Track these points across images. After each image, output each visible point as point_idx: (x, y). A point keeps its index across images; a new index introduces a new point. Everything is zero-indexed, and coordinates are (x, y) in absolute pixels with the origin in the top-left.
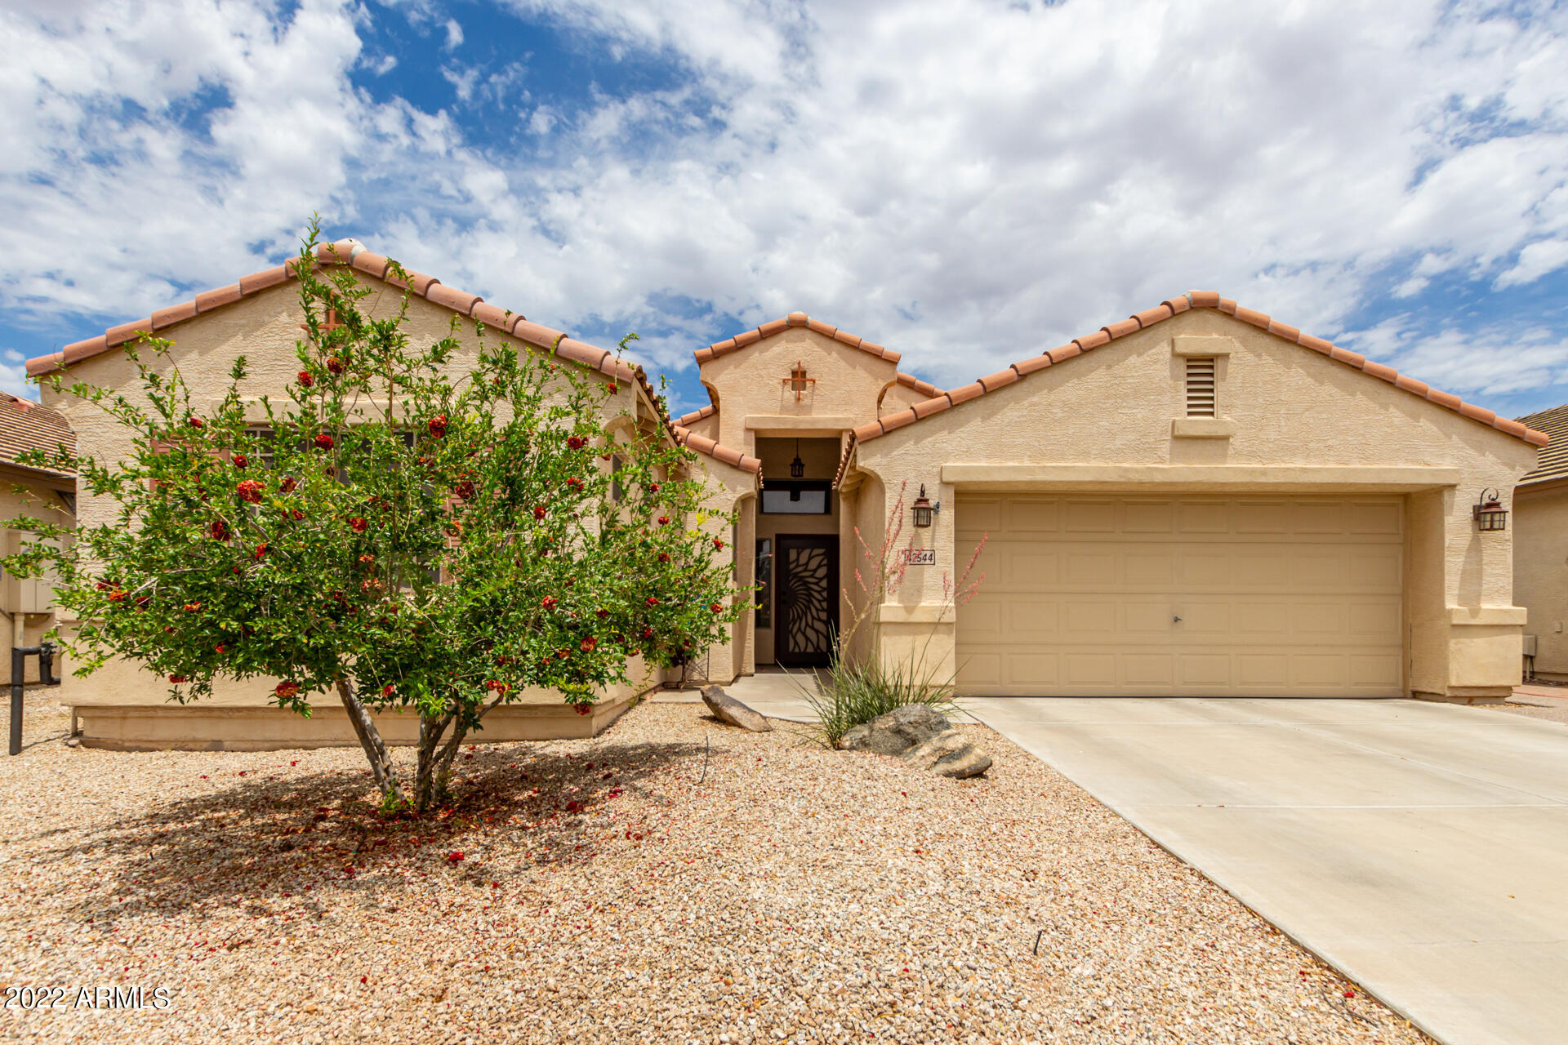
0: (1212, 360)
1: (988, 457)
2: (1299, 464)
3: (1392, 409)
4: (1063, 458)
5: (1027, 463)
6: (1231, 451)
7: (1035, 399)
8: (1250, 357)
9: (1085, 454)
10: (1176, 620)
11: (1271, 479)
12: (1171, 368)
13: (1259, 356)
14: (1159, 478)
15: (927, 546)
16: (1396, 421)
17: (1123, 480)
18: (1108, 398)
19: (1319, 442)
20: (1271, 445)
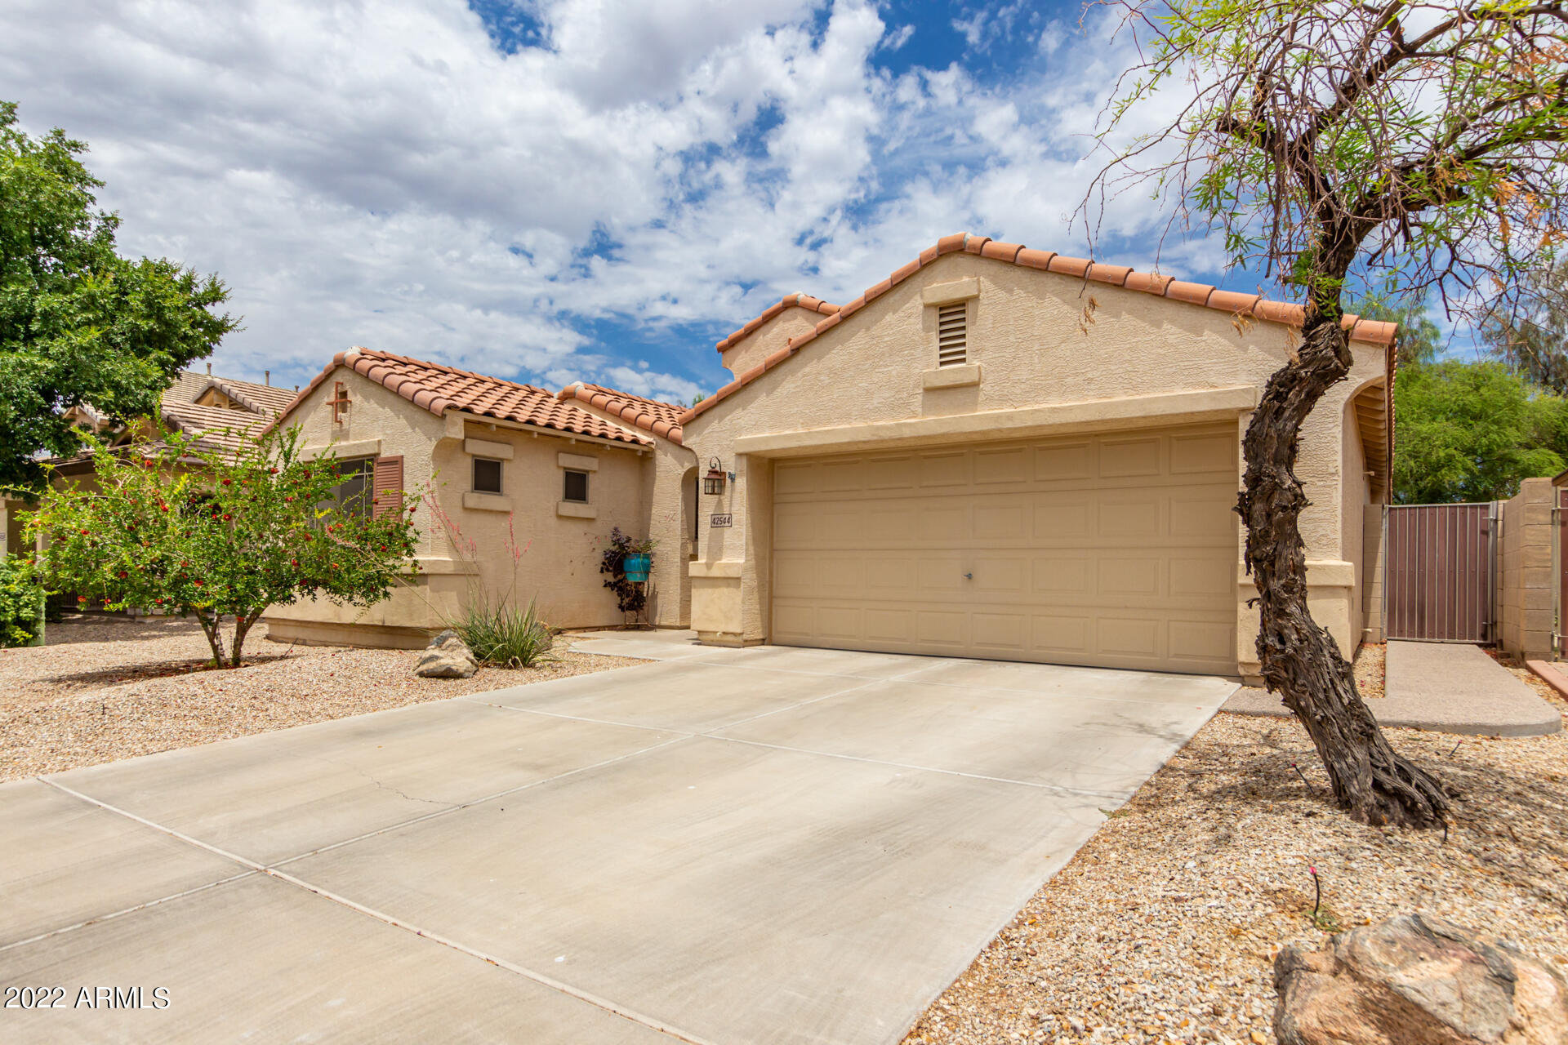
0: (964, 305)
1: (771, 427)
2: (1055, 404)
3: (1166, 326)
4: (829, 422)
5: (800, 431)
6: (981, 397)
7: (807, 370)
8: (1002, 295)
9: (847, 416)
10: (969, 576)
11: (1018, 424)
12: (924, 322)
13: (1010, 291)
14: (907, 433)
15: (726, 511)
16: (1171, 339)
17: (875, 438)
18: (867, 359)
19: (1077, 375)
20: (1023, 386)
